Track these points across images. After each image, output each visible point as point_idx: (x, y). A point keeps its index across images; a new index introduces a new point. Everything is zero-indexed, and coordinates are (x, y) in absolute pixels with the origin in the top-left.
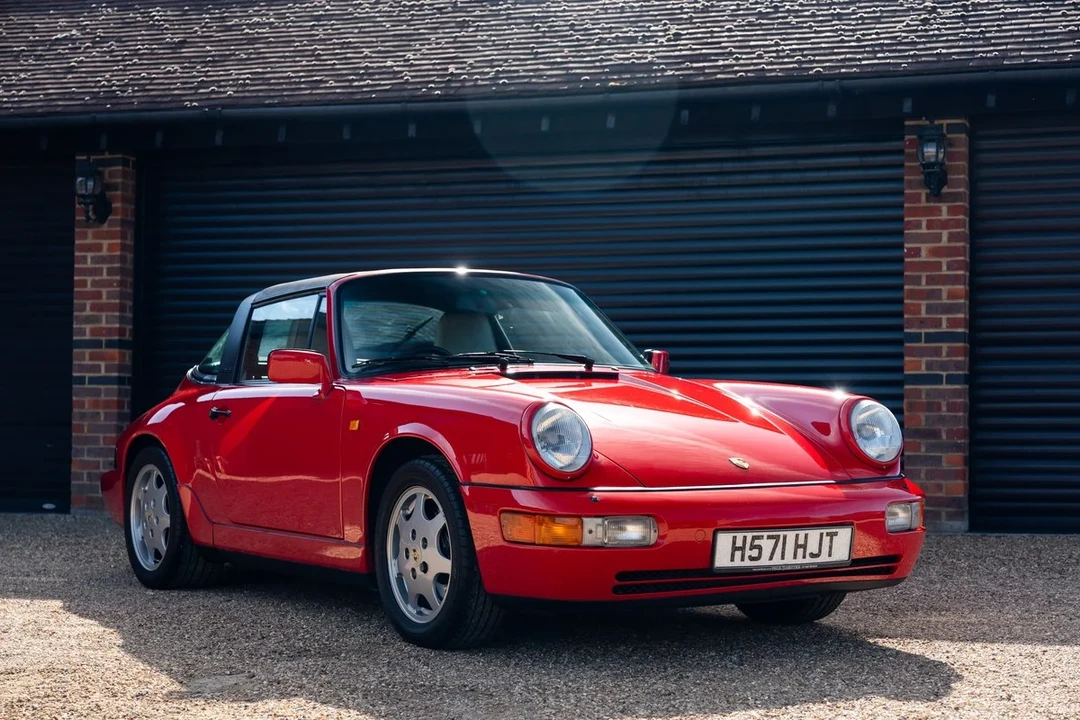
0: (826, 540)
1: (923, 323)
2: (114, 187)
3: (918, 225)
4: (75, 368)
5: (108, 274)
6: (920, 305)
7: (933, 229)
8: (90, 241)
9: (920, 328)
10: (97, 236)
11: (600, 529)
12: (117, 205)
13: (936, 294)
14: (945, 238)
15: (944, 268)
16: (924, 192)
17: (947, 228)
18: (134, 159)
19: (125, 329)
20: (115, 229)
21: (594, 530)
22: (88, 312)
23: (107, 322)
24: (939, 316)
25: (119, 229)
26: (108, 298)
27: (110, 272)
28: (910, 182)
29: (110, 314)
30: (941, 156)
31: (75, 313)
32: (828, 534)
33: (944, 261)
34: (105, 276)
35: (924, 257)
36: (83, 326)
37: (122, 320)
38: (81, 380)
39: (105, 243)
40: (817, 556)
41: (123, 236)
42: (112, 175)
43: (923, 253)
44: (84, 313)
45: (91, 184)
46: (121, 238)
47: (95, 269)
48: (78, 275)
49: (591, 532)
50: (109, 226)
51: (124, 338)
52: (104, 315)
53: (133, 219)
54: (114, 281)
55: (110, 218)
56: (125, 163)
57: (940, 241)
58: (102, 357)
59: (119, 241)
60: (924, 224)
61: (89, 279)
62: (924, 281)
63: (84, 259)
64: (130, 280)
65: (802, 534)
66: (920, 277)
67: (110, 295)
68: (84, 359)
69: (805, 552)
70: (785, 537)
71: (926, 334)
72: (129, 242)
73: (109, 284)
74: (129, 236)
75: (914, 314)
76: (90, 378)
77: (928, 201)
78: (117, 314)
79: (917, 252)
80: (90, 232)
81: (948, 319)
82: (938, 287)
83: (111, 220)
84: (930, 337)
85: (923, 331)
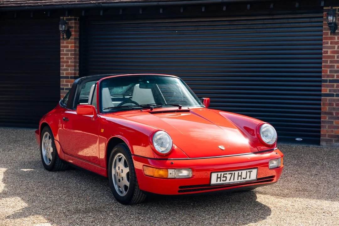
0: (248, 174)
1: (328, 76)
2: (72, 27)
3: (327, 43)
4: (61, 85)
5: (71, 55)
6: (327, 70)
7: (332, 44)
8: (65, 45)
9: (327, 78)
10: (67, 43)
11: (174, 173)
12: (73, 33)
13: (333, 67)
15: (336, 58)
16: (329, 32)
17: (337, 44)
18: (79, 18)
19: (76, 73)
20: (72, 41)
21: (172, 173)
22: (65, 67)
23: (70, 70)
24: (334, 74)
25: (74, 41)
26: (71, 63)
27: (71, 54)
28: (325, 28)
29: (71, 68)
30: (334, 20)
31: (61, 68)
32: (249, 172)
33: (336, 55)
34: (70, 56)
35: (329, 54)
36: (63, 72)
37: (75, 70)
38: (63, 89)
39: (70, 45)
40: (245, 178)
41: (75, 43)
42: (71, 23)
43: (329, 53)
44: (64, 68)
45: (64, 26)
46: (74, 44)
47: (67, 53)
48: (62, 56)
49: (171, 174)
50: (71, 40)
51: (76, 76)
52: (69, 68)
53: (78, 37)
54: (72, 57)
55: (71, 37)
56: (75, 19)
57: (335, 49)
58: (69, 82)
59: (74, 45)
60: (329, 43)
61: (65, 57)
62: (329, 62)
63: (63, 50)
64: (78, 57)
65: (240, 172)
66: (327, 61)
67: (71, 62)
68: (64, 82)
69: (241, 177)
70: (234, 173)
71: (329, 80)
72: (77, 45)
73: (71, 58)
74: (77, 43)
75: (325, 73)
76: (66, 88)
77: (331, 35)
78: (74, 68)
79: (327, 52)
80: (65, 42)
81: (337, 75)
82: (334, 64)
83: (71, 38)
84: (330, 81)
85: (328, 79)
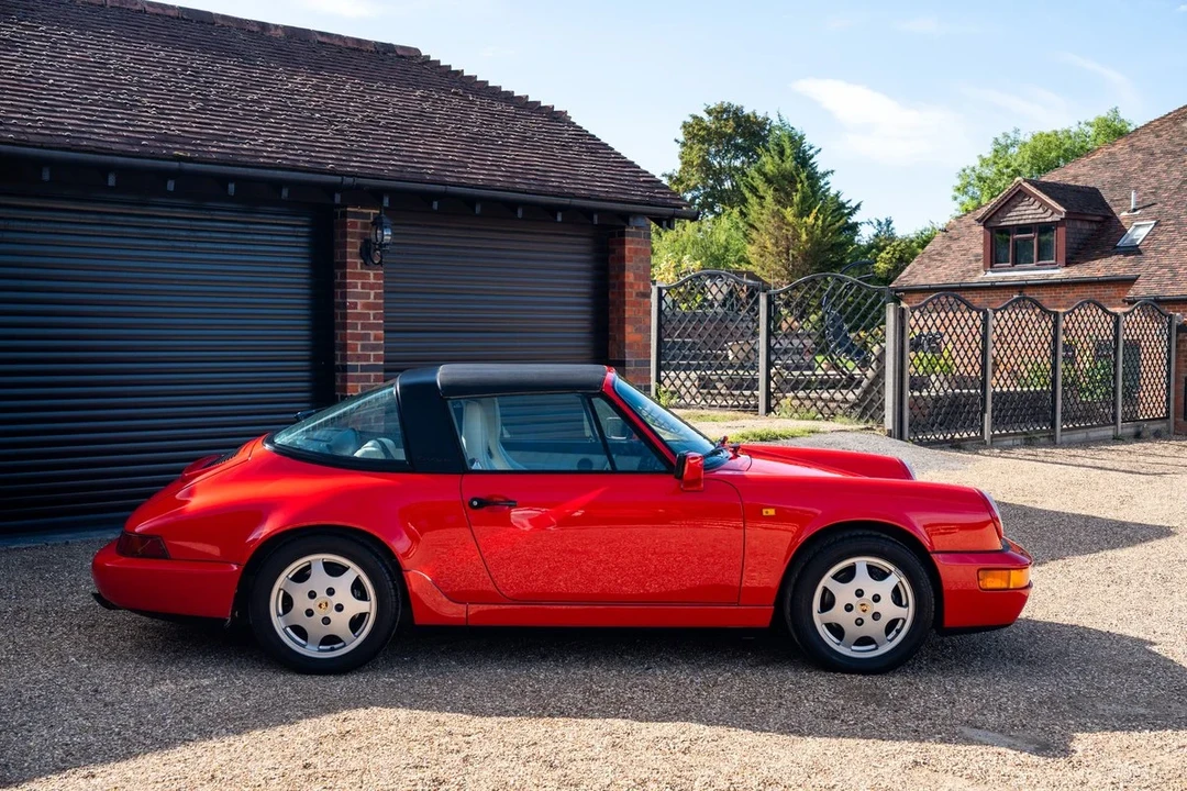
1: (359, 358)
3: (356, 286)
6: (357, 344)
7: (365, 289)
9: (357, 361)
13: (367, 337)
14: (372, 296)
15: (371, 318)
16: (359, 262)
17: (373, 289)
24: (369, 353)
28: (351, 253)
33: (372, 312)
35: (359, 310)
43: (359, 307)
57: (369, 298)
60: (359, 285)
62: (359, 327)
66: (357, 324)
71: (360, 365)
75: (353, 351)
77: (362, 268)
79: (355, 306)
81: (374, 355)
82: (369, 332)
84: (364, 368)
85: (359, 363)
